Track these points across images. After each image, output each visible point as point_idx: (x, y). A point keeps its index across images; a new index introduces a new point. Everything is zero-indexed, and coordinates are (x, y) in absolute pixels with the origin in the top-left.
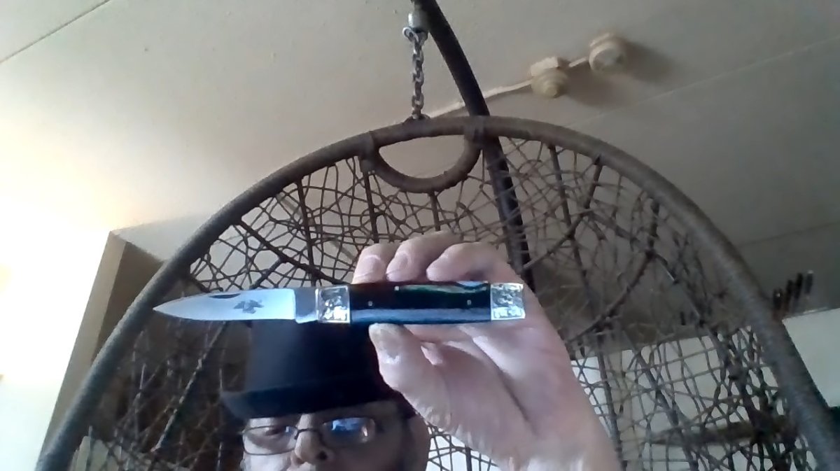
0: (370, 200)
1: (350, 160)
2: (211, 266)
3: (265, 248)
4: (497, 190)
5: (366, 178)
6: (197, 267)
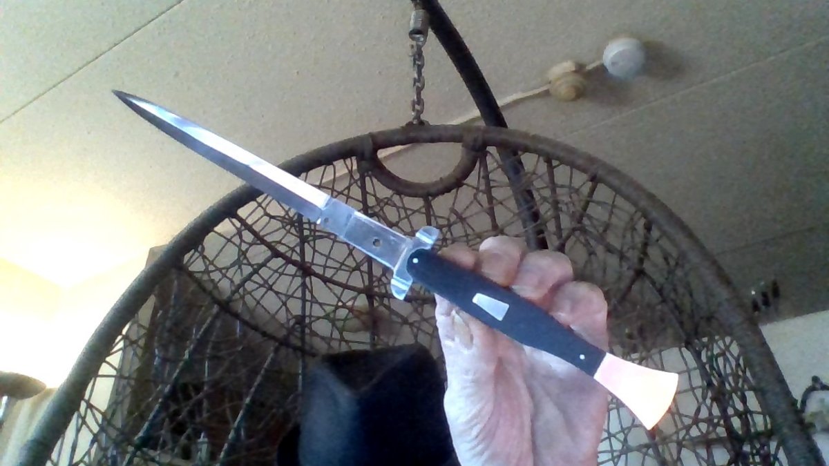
0: (364, 202)
1: (349, 159)
2: (204, 257)
3: (259, 242)
4: (491, 199)
5: (363, 179)
6: (190, 258)
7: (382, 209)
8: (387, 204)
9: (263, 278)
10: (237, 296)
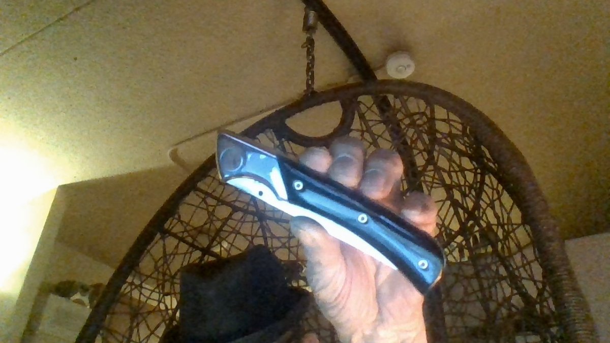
1: (268, 132)
2: (182, 222)
3: (220, 203)
5: (281, 143)
6: (171, 224)
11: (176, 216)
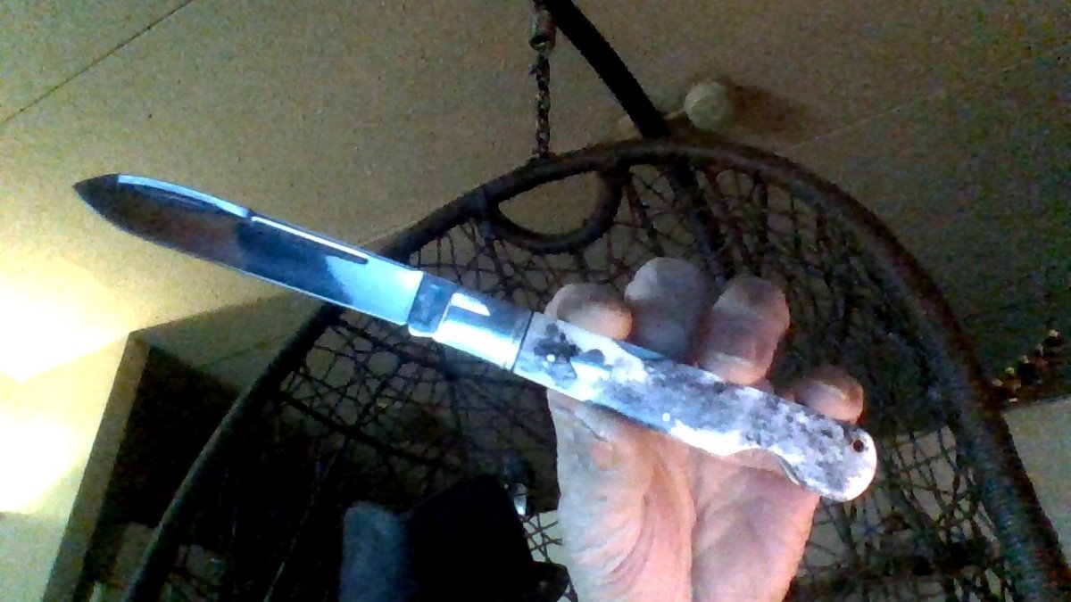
0: (499, 270)
1: (466, 225)
2: (311, 380)
3: (378, 348)
4: (652, 233)
5: (490, 244)
6: (290, 384)
7: (523, 276)
8: (527, 268)
9: (394, 390)
10: (367, 418)
11: (301, 370)
